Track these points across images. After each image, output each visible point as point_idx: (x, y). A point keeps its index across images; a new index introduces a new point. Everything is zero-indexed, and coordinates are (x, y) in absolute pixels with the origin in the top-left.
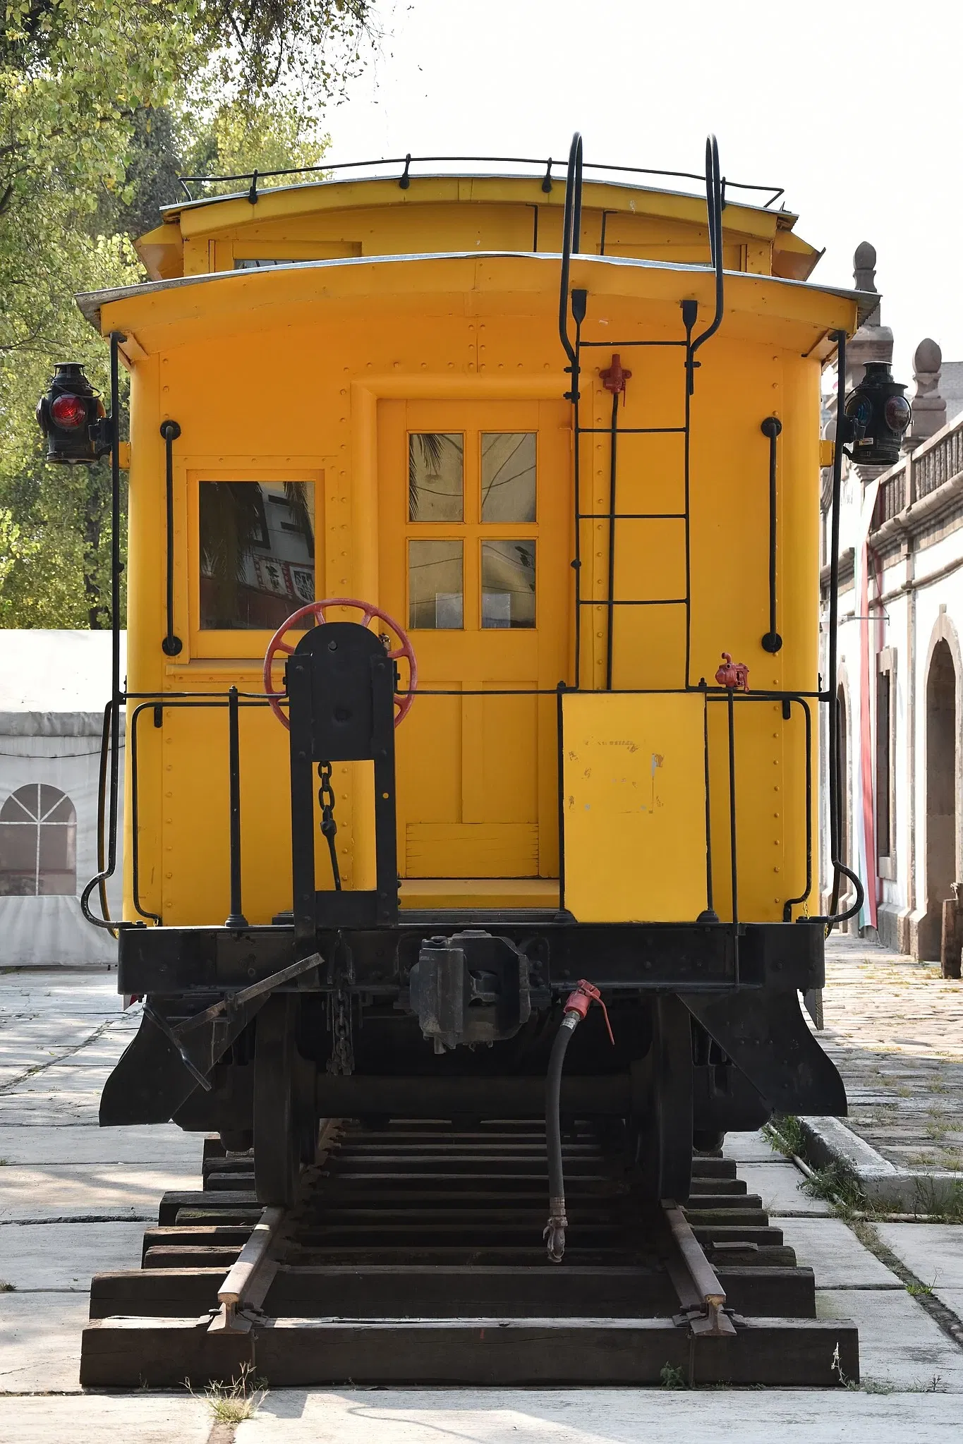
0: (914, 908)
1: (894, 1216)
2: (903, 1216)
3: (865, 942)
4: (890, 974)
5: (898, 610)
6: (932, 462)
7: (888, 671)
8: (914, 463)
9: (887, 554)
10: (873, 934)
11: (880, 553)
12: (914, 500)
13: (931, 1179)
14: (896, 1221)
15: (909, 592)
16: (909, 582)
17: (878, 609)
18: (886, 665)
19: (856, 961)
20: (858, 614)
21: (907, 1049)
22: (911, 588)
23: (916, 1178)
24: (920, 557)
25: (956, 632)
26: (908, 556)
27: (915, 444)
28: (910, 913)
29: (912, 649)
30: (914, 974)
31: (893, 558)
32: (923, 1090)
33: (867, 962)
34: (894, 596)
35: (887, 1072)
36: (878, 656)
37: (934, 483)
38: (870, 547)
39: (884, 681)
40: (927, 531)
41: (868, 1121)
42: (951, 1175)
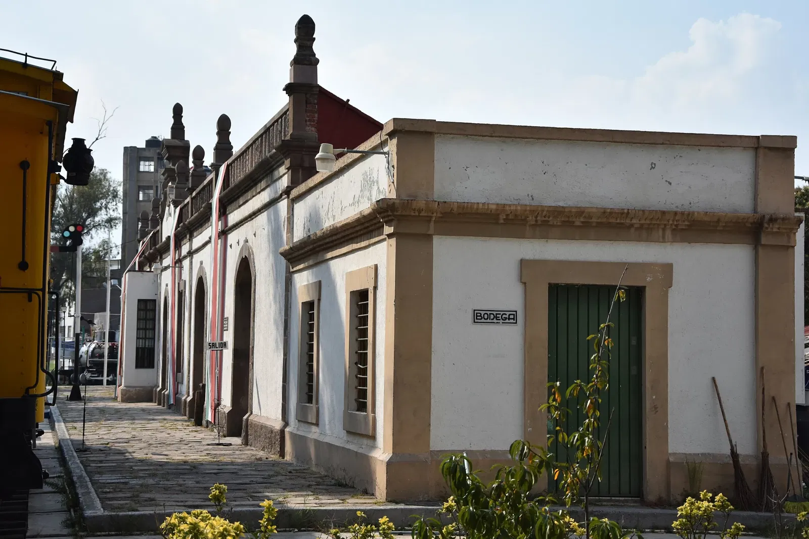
0: (189, 395)
1: (99, 533)
2: (103, 533)
3: (170, 411)
4: (172, 425)
5: (186, 263)
6: (199, 198)
7: (182, 290)
8: (192, 199)
9: (182, 239)
10: (173, 408)
11: (180, 238)
12: (192, 215)
13: (118, 515)
14: (99, 536)
15: (190, 256)
16: (189, 251)
17: (180, 263)
18: (182, 288)
19: (161, 419)
20: (171, 266)
21: (155, 457)
22: (191, 254)
23: (111, 515)
24: (195, 240)
25: (206, 273)
26: (189, 240)
27: (192, 191)
28: (187, 398)
29: (191, 281)
30: (183, 424)
31: (185, 241)
32: (147, 475)
33: (165, 419)
34: (185, 257)
35: (136, 468)
36: (179, 283)
37: (199, 208)
38: (175, 235)
39: (181, 295)
40: (196, 229)
41: (108, 490)
42: (130, 513)
